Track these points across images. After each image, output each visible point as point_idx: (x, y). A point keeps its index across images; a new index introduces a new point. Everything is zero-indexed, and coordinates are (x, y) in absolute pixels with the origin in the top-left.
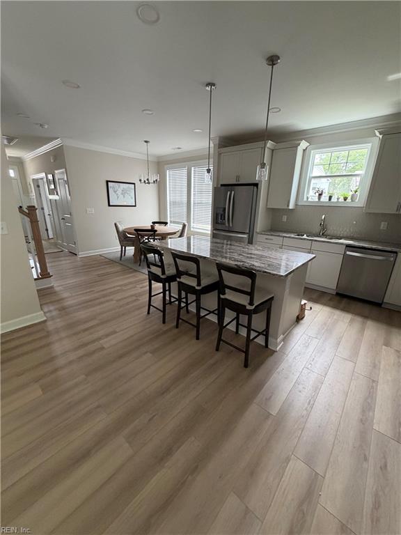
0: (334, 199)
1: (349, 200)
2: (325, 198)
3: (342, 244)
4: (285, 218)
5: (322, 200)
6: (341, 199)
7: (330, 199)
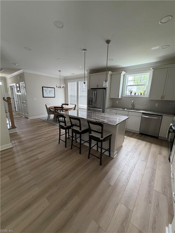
0: (137, 94)
1: (142, 95)
3: (140, 112)
4: (117, 102)
5: (132, 95)
6: (140, 94)
7: (135, 94)
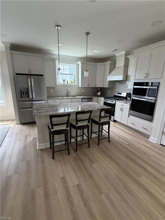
0: (69, 83)
1: (73, 83)
2: (66, 82)
3: (81, 98)
5: (65, 83)
6: (71, 83)
7: (67, 83)
